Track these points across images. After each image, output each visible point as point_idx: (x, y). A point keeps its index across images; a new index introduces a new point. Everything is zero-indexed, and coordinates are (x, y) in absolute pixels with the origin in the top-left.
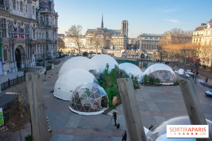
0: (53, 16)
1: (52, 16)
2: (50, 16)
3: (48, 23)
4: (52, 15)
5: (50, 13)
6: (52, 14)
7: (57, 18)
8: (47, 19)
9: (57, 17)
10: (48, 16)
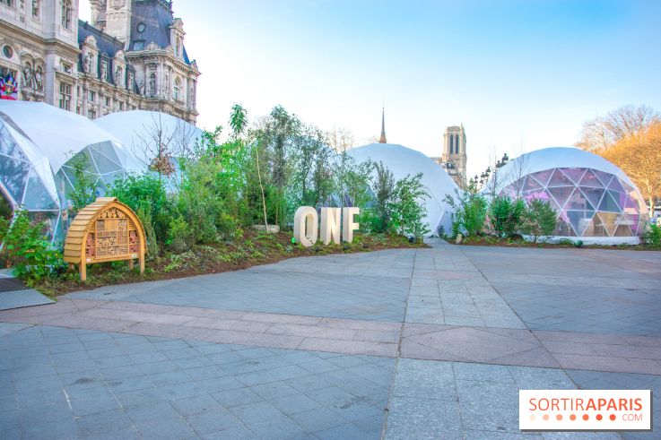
0: (176, 69)
1: (170, 68)
2: (164, 65)
3: (154, 88)
4: (171, 65)
5: (164, 57)
6: (173, 61)
7: (195, 81)
8: (153, 76)
9: (193, 77)
10: (155, 65)
